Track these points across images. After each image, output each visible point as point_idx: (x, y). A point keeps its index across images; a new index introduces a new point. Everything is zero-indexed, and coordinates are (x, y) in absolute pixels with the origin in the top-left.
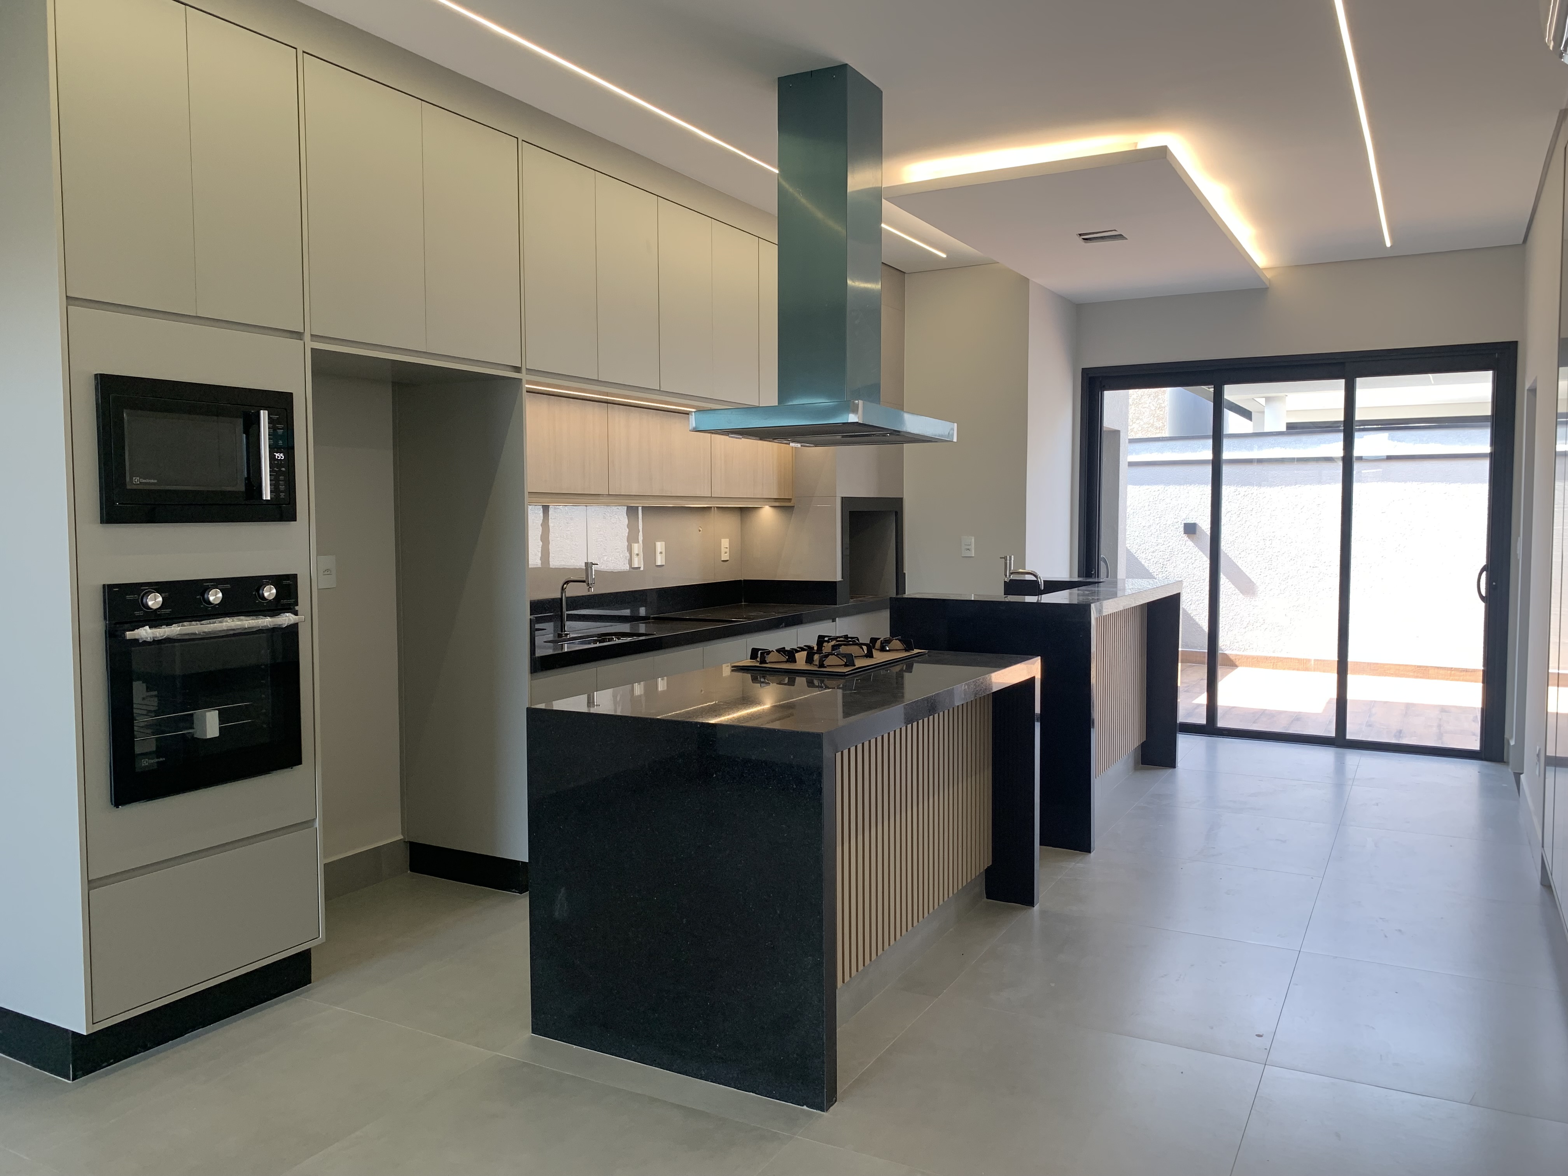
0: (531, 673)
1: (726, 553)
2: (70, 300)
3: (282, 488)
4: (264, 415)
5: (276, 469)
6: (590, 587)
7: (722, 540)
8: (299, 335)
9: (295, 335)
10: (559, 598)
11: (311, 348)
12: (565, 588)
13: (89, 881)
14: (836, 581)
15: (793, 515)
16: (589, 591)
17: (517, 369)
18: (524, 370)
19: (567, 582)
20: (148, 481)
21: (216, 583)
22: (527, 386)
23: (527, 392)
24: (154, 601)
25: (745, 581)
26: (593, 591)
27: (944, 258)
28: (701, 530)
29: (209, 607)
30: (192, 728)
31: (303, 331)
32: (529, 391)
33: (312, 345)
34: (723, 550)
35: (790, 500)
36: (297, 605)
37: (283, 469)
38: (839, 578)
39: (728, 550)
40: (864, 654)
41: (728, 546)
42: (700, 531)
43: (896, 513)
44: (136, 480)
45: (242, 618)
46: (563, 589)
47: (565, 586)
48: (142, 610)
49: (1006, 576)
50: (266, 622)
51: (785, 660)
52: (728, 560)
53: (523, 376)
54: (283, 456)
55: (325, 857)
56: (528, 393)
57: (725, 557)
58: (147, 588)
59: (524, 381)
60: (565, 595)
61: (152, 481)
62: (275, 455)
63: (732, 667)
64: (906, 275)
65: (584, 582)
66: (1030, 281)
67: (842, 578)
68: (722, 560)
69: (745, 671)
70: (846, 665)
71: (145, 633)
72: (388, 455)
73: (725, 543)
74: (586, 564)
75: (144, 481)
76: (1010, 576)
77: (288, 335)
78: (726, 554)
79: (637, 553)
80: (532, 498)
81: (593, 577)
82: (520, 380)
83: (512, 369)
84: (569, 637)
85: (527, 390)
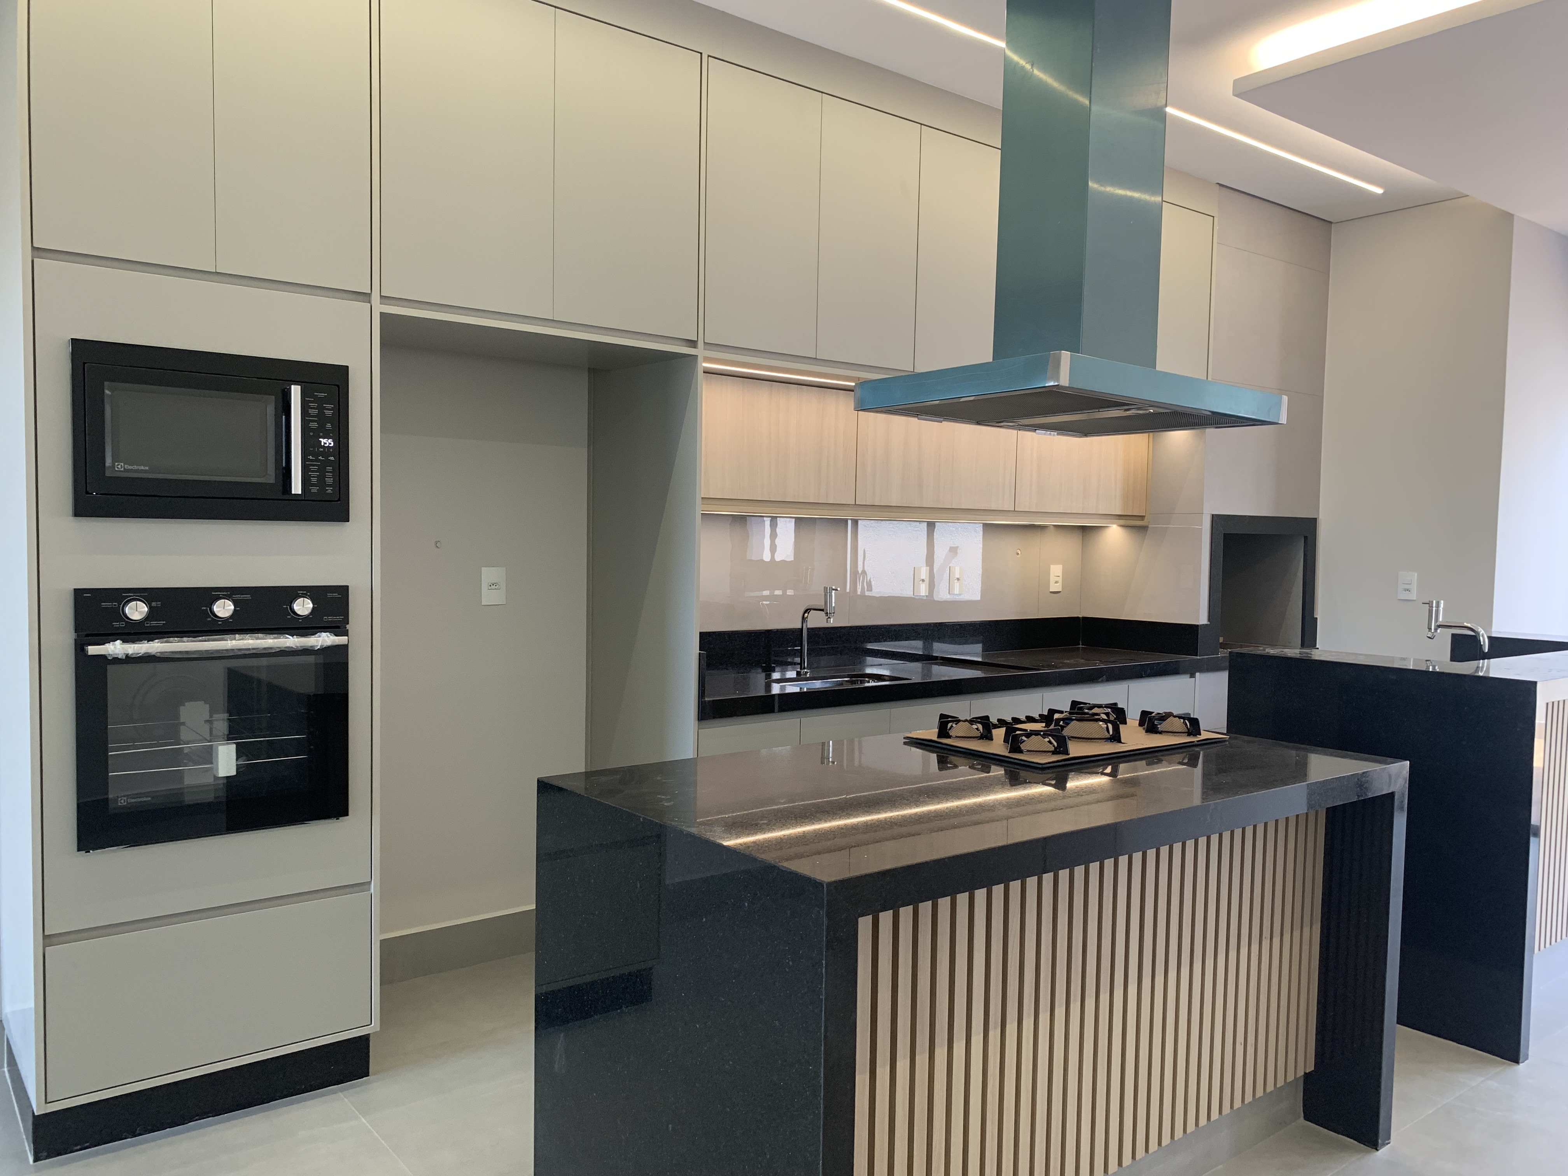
0: (698, 720)
1: (1056, 582)
2: (37, 251)
3: (329, 481)
4: (296, 391)
5: (321, 458)
6: (829, 618)
7: (1052, 566)
8: (365, 297)
9: (361, 297)
10: (799, 629)
11: (380, 312)
12: (807, 617)
13: (45, 937)
14: (1198, 624)
15: (1146, 537)
16: (827, 622)
17: (693, 344)
18: (700, 344)
19: (807, 611)
20: (136, 467)
21: (229, 593)
22: (705, 365)
23: (704, 372)
24: (137, 611)
25: (1085, 619)
26: (832, 623)
27: (1383, 194)
28: (1020, 553)
29: (219, 621)
31: (370, 292)
32: (707, 372)
33: (379, 308)
34: (1053, 579)
35: (1142, 517)
36: (348, 624)
37: (332, 458)
38: (1202, 619)
39: (1060, 579)
40: (1107, 736)
41: (1060, 575)
42: (1018, 554)
43: (1306, 538)
44: (120, 466)
45: (260, 635)
46: (804, 619)
47: (806, 615)
48: (124, 621)
49: (1430, 629)
50: (291, 641)
51: (979, 735)
52: (1060, 592)
53: (699, 351)
54: (332, 443)
55: (382, 931)
56: (705, 374)
57: (1057, 587)
58: (132, 594)
59: (700, 359)
60: (806, 626)
61: (142, 468)
62: (321, 441)
63: (904, 738)
64: (1333, 225)
65: (822, 610)
66: (1515, 218)
67: (1209, 620)
68: (1051, 591)
69: (918, 746)
70: (1054, 753)
71: (116, 648)
72: (582, 453)
73: (1056, 571)
74: (826, 588)
75: (130, 467)
76: (1436, 630)
77: (353, 296)
78: (1056, 584)
80: (702, 504)
81: (833, 605)
82: (695, 357)
83: (684, 343)
84: (808, 676)
85: (705, 370)
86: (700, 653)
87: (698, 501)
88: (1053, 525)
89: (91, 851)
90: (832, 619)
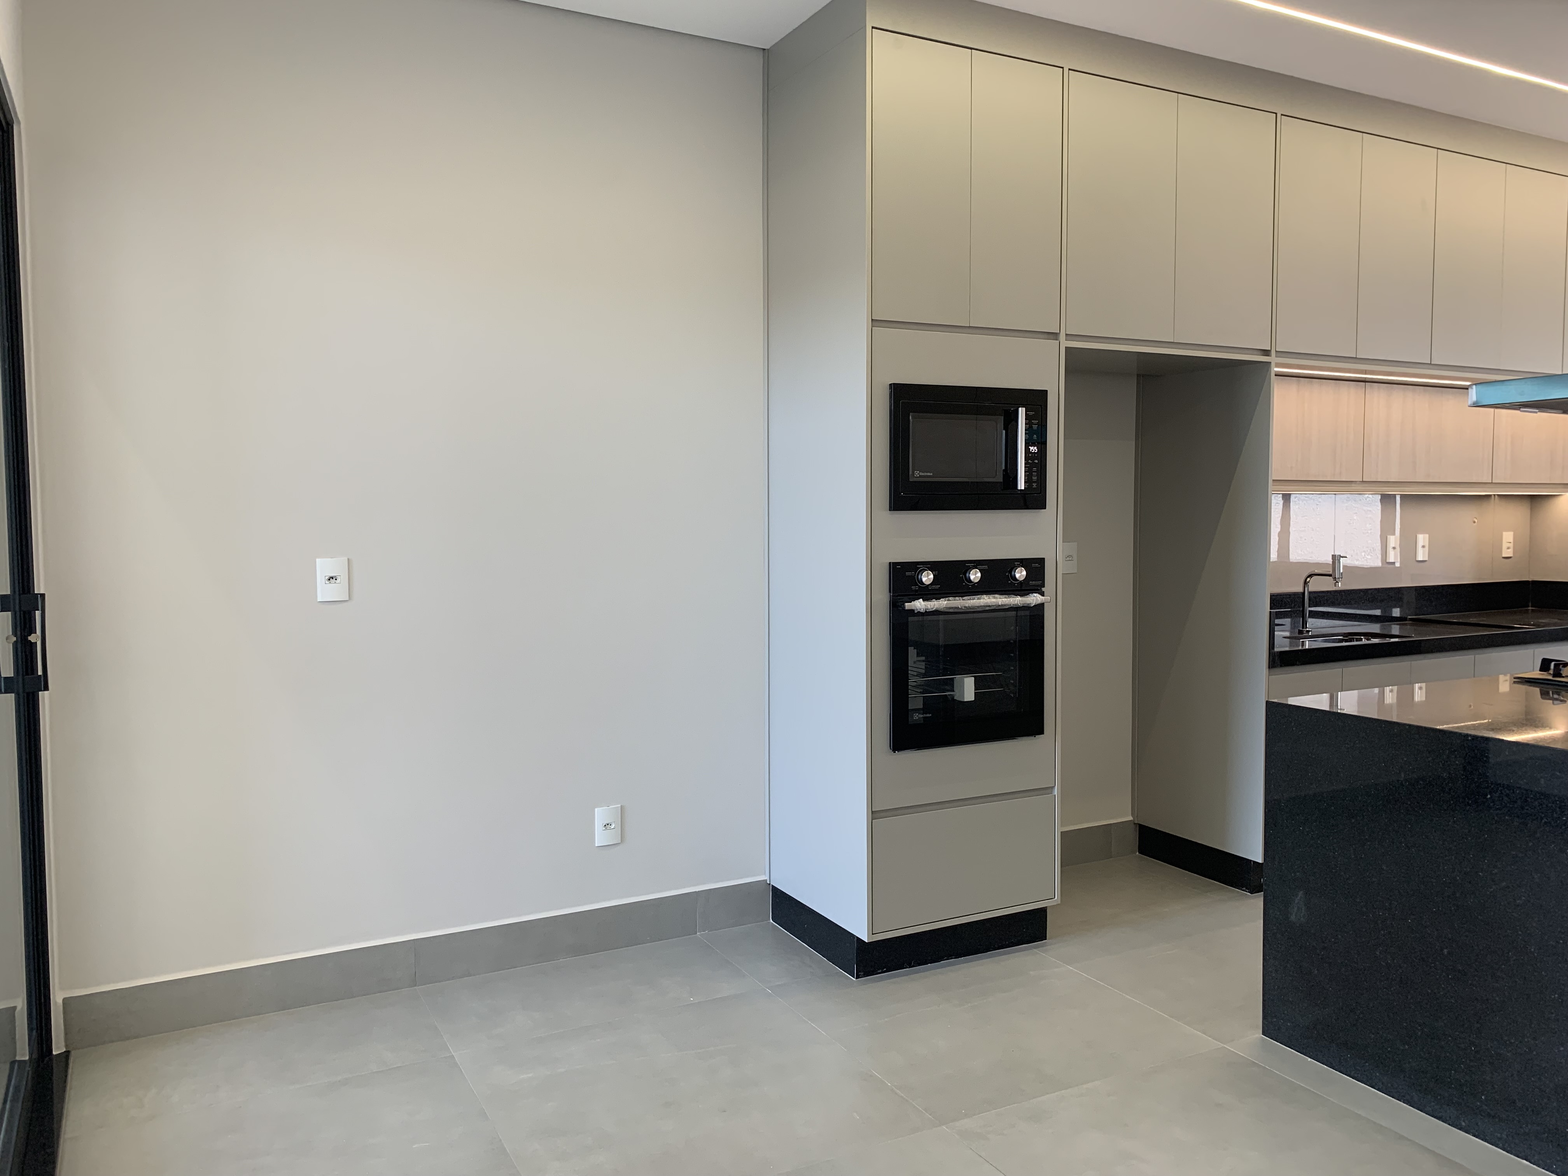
0: (1269, 668)
1: (1508, 548)
2: (874, 322)
3: (1035, 478)
4: (1022, 411)
5: (1030, 461)
6: (1337, 582)
7: (1504, 533)
8: (1054, 336)
9: (1051, 336)
10: (1301, 592)
11: (1066, 347)
12: (1309, 582)
13: (872, 812)
16: (1335, 586)
17: (1266, 353)
18: (1273, 353)
19: (1310, 576)
20: (926, 474)
21: (976, 564)
22: (1276, 369)
23: (1276, 375)
24: (927, 578)
25: (1532, 582)
26: (1340, 586)
28: (1476, 521)
29: (970, 585)
30: (953, 691)
31: (1059, 332)
32: (1278, 375)
33: (1065, 343)
34: (1505, 545)
36: (1044, 587)
37: (1036, 461)
39: (1511, 545)
41: (1511, 541)
42: (1474, 522)
44: (917, 473)
45: (996, 596)
46: (1306, 583)
47: (1309, 579)
48: (918, 585)
50: (1016, 600)
52: (1510, 557)
53: (1273, 359)
54: (1036, 449)
55: (1062, 824)
56: (1276, 377)
57: (1507, 553)
58: (922, 566)
59: (1273, 365)
60: (1308, 589)
61: (929, 474)
62: (1030, 449)
65: (1330, 575)
68: (1504, 556)
71: (919, 605)
72: (1129, 448)
73: (1508, 537)
74: (1334, 557)
75: (923, 474)
77: (1046, 336)
78: (1508, 550)
79: (1394, 546)
80: (1273, 486)
81: (1341, 571)
82: (1268, 364)
83: (1259, 352)
84: (1310, 634)
85: (1276, 374)
86: (1270, 612)
87: (1270, 482)
88: (1498, 495)
89: (896, 752)
90: (1340, 583)
